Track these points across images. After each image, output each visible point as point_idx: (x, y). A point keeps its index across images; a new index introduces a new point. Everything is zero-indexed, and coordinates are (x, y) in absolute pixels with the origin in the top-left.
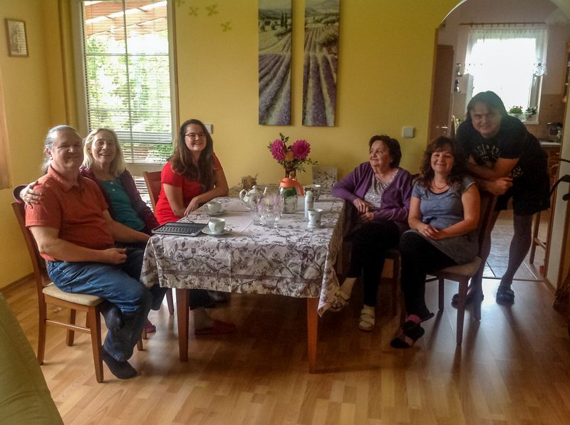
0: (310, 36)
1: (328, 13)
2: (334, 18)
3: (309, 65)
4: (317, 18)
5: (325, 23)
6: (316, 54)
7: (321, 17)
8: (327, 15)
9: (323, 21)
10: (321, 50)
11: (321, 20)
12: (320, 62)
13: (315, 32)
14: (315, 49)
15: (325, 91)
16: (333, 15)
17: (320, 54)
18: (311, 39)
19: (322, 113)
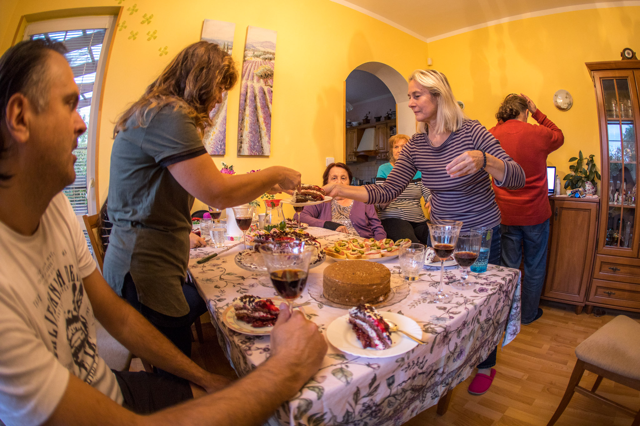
0: (249, 67)
1: (266, 51)
2: (271, 56)
3: (247, 93)
4: (256, 53)
5: (263, 59)
6: (253, 84)
7: (259, 53)
8: (265, 53)
9: (261, 57)
10: (258, 81)
11: (260, 56)
12: (257, 92)
13: (254, 64)
14: (253, 80)
15: (261, 120)
16: (271, 53)
17: (258, 85)
18: (250, 70)
19: (259, 142)
